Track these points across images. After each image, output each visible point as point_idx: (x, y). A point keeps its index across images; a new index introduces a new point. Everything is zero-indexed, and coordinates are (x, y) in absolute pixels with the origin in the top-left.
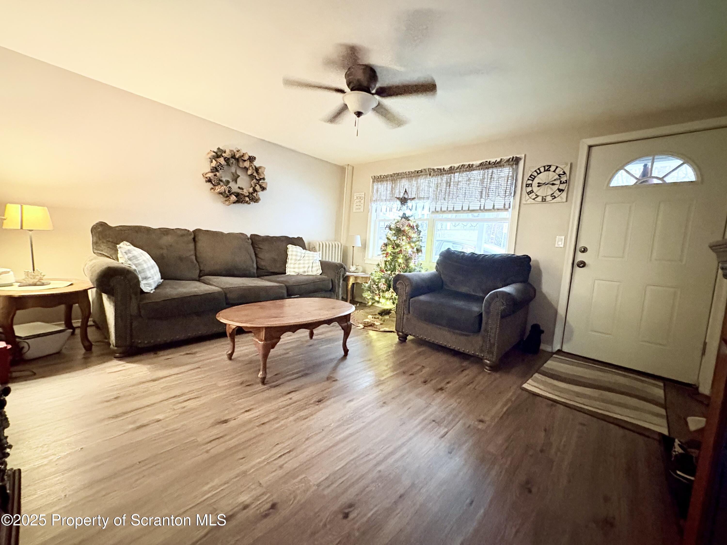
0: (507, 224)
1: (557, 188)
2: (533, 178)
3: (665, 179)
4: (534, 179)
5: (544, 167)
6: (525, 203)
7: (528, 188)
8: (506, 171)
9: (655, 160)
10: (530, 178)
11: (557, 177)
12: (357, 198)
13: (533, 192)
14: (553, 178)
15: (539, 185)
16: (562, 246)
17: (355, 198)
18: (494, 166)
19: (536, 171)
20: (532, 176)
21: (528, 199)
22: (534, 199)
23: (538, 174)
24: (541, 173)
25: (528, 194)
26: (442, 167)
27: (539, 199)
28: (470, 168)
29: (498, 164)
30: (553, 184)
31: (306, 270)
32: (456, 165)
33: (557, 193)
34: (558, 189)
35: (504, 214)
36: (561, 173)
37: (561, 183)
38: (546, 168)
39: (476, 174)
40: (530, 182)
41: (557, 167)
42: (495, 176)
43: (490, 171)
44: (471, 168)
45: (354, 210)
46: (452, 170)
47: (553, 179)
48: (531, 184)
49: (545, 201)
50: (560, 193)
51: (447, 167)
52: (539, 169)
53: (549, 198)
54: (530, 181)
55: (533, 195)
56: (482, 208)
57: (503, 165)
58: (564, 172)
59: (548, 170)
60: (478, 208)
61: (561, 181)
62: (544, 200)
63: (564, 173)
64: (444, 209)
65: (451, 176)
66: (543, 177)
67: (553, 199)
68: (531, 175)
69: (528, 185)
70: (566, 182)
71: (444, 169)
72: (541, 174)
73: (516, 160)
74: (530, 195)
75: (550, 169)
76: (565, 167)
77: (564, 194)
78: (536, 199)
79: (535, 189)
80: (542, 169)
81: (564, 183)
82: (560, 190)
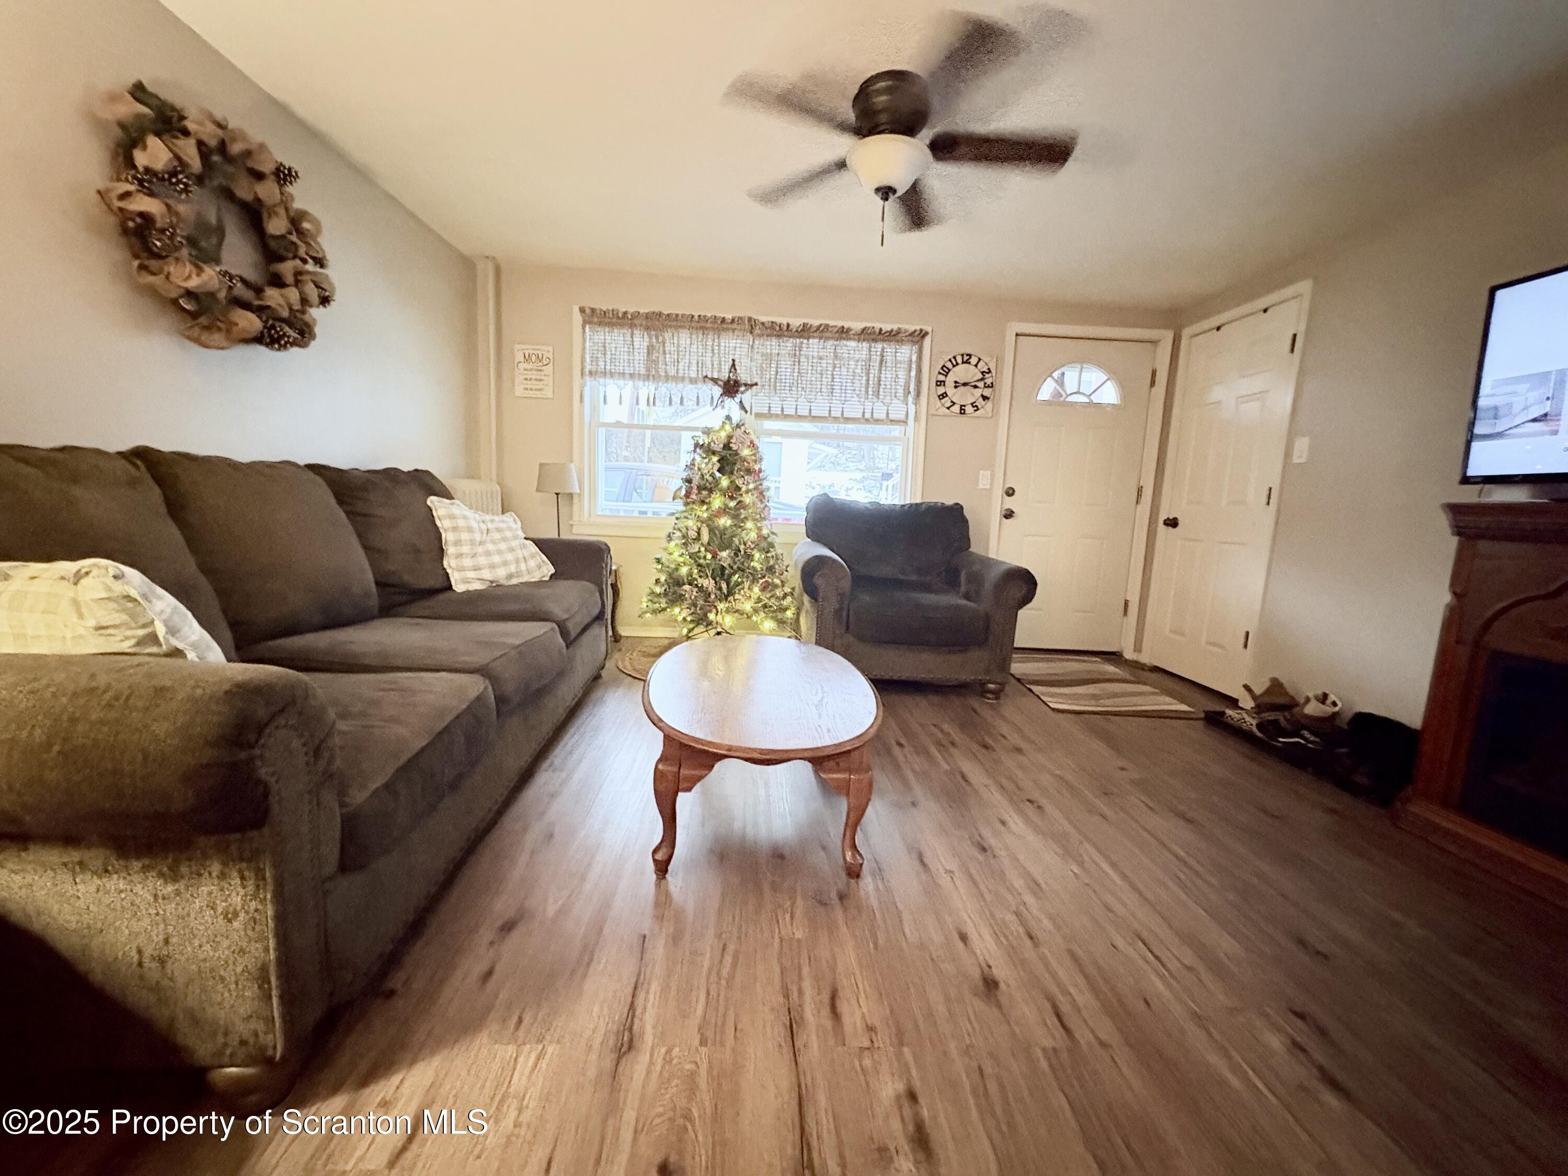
0: (901, 447)
1: (980, 394)
2: (945, 371)
3: (1092, 397)
4: (948, 373)
5: (962, 355)
6: (934, 413)
7: (938, 387)
8: (906, 352)
9: (1084, 370)
10: (942, 371)
11: (980, 376)
12: (527, 359)
13: (947, 396)
14: (973, 377)
15: (957, 385)
16: (988, 487)
17: (519, 357)
18: (886, 338)
19: (950, 360)
20: (945, 369)
21: (939, 408)
22: (948, 408)
23: (954, 366)
24: (957, 364)
25: (940, 399)
26: (784, 321)
27: (956, 409)
28: (843, 333)
29: (892, 336)
30: (976, 387)
31: (513, 568)
32: (816, 323)
33: (980, 403)
34: (982, 396)
35: (897, 430)
36: (985, 369)
37: (985, 387)
38: (966, 358)
39: (854, 350)
40: (941, 378)
41: (980, 359)
42: (889, 358)
43: (879, 346)
44: (844, 335)
45: (519, 391)
46: (805, 332)
47: (975, 379)
48: (944, 382)
49: (964, 413)
50: (983, 403)
51: (796, 323)
52: (954, 357)
53: (969, 409)
54: (941, 376)
55: (947, 401)
56: (868, 415)
57: (902, 341)
58: (989, 369)
59: (968, 362)
60: (860, 415)
61: (985, 383)
62: (962, 411)
63: (990, 372)
64: (790, 411)
65: (802, 343)
66: (961, 373)
67: (975, 411)
68: (944, 366)
69: (940, 383)
70: (992, 387)
71: (788, 325)
72: (958, 367)
73: (923, 335)
74: (943, 401)
75: (970, 360)
76: (990, 361)
77: (989, 404)
78: (951, 409)
79: (950, 391)
80: (959, 360)
81: (989, 387)
82: (985, 398)
